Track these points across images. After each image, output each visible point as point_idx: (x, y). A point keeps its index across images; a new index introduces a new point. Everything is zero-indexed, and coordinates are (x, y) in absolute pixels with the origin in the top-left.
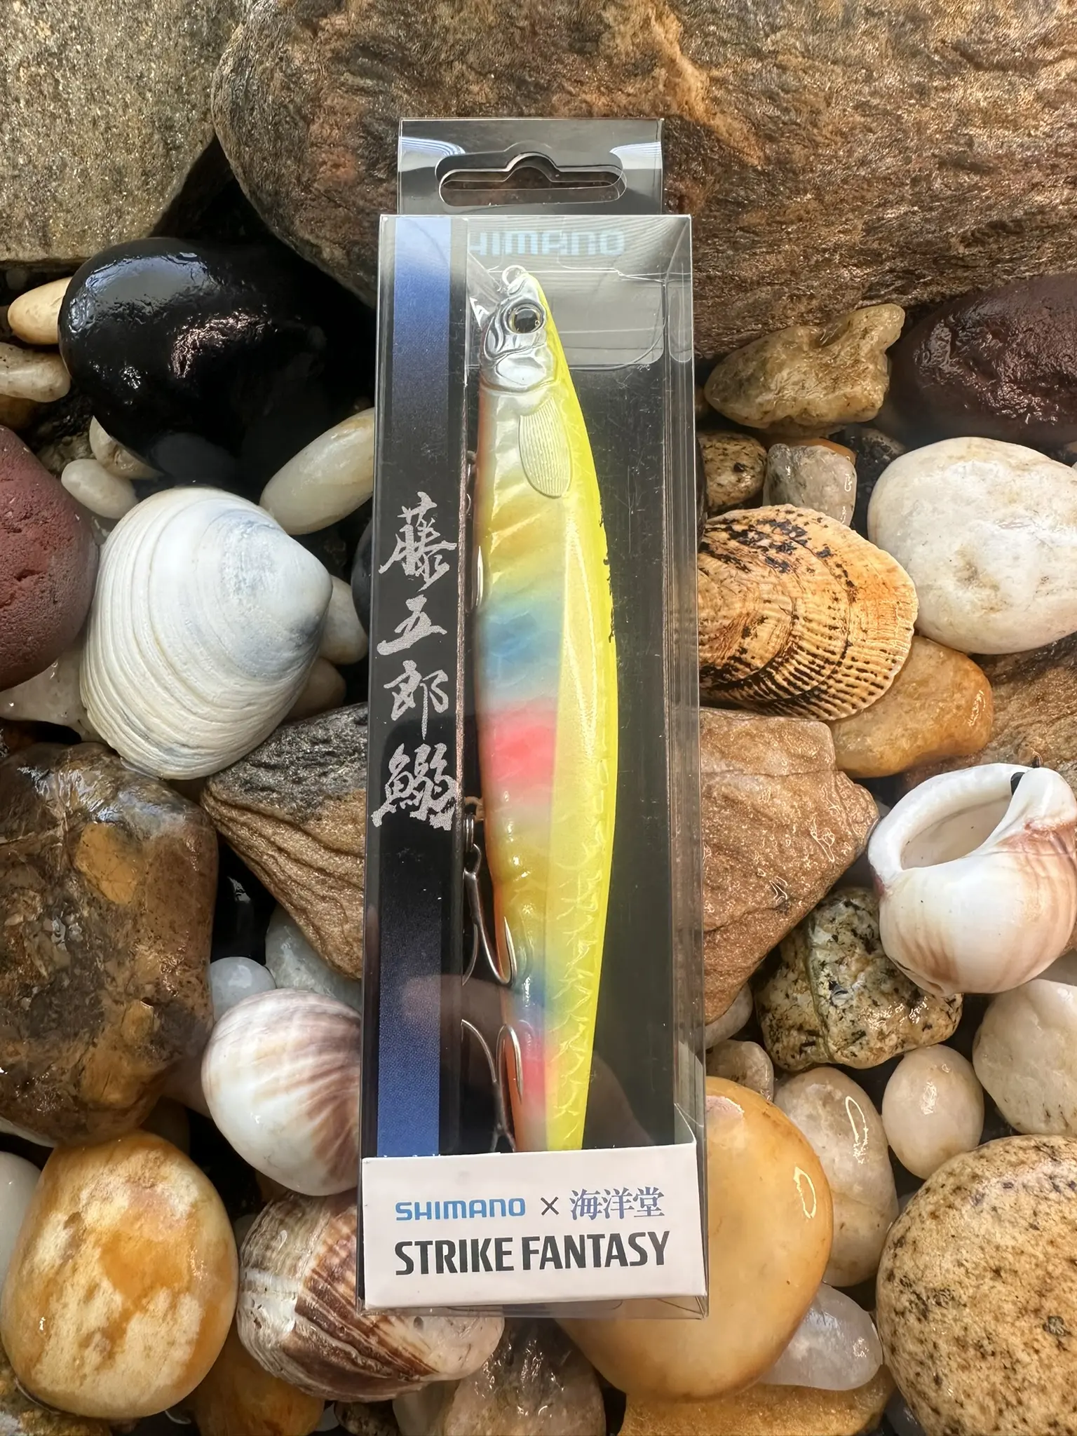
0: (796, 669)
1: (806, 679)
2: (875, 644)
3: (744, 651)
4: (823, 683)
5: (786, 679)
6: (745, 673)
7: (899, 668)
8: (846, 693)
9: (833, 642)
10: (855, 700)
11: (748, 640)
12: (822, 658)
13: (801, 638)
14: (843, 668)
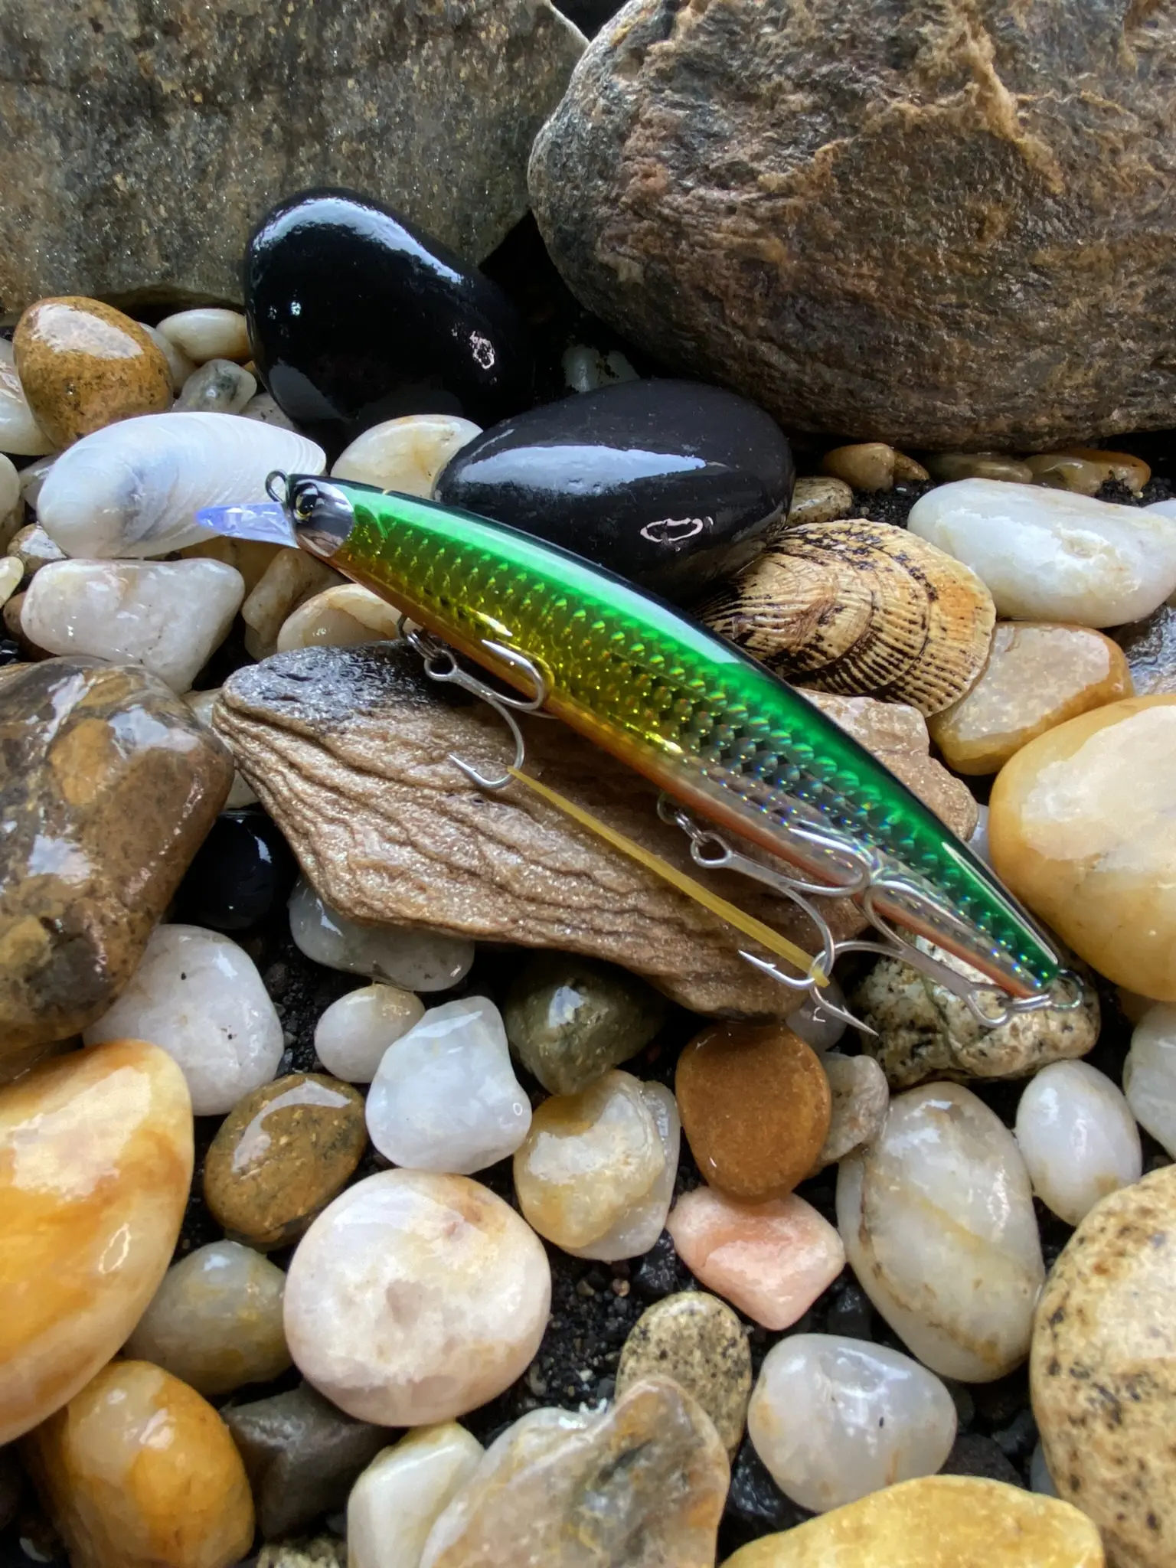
0: (874, 662)
1: (883, 672)
2: (955, 644)
3: (820, 638)
4: (901, 679)
5: (861, 671)
6: (820, 662)
7: (977, 671)
8: (924, 691)
9: (911, 636)
10: (932, 700)
11: (824, 627)
12: (900, 651)
13: (880, 630)
14: (921, 665)
